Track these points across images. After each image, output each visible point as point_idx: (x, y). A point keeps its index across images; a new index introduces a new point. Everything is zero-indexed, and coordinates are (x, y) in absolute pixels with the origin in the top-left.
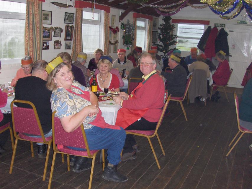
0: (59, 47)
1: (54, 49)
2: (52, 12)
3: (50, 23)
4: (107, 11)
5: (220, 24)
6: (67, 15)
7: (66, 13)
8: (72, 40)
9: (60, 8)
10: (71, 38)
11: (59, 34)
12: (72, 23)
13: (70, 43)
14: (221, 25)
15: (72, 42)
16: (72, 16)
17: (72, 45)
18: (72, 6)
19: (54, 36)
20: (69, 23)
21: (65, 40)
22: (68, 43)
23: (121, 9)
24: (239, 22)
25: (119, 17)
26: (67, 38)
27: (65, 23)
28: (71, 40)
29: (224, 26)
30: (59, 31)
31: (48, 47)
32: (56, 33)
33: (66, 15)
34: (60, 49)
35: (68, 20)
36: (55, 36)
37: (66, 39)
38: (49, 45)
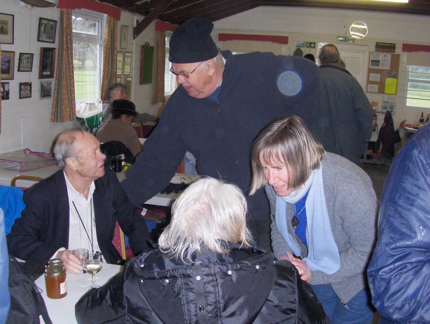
0: (29, 92)
1: (20, 98)
2: (13, 15)
3: (11, 42)
4: (115, 16)
5: (307, 43)
6: (42, 24)
7: (41, 19)
8: (53, 77)
9: (30, 9)
10: (51, 73)
11: (29, 65)
12: (52, 41)
13: (49, 84)
14: (308, 45)
15: (53, 81)
16: (52, 26)
17: (53, 86)
18: (55, 5)
19: (19, 70)
20: (47, 40)
21: (39, 78)
22: (46, 85)
23: (136, 13)
24: (341, 39)
25: (133, 30)
26: (44, 73)
27: (39, 40)
28: (51, 76)
29: (313, 45)
30: (28, 58)
31: (8, 93)
32: (23, 63)
33: (40, 24)
34: (30, 97)
35: (45, 35)
36: (21, 69)
37: (42, 76)
38: (8, 91)
